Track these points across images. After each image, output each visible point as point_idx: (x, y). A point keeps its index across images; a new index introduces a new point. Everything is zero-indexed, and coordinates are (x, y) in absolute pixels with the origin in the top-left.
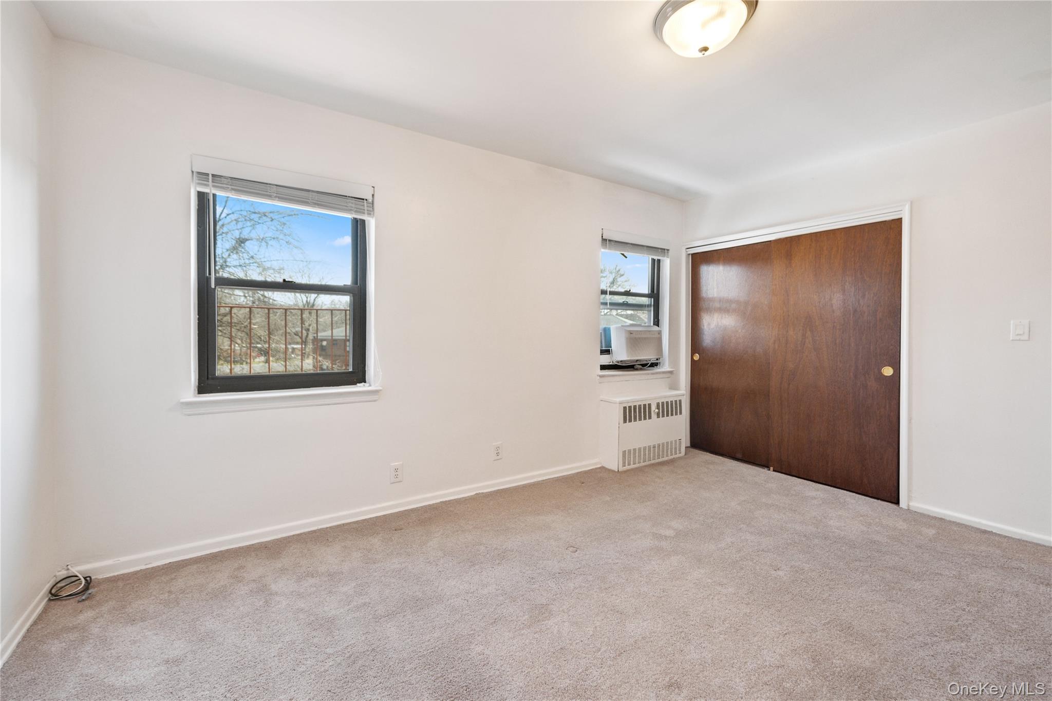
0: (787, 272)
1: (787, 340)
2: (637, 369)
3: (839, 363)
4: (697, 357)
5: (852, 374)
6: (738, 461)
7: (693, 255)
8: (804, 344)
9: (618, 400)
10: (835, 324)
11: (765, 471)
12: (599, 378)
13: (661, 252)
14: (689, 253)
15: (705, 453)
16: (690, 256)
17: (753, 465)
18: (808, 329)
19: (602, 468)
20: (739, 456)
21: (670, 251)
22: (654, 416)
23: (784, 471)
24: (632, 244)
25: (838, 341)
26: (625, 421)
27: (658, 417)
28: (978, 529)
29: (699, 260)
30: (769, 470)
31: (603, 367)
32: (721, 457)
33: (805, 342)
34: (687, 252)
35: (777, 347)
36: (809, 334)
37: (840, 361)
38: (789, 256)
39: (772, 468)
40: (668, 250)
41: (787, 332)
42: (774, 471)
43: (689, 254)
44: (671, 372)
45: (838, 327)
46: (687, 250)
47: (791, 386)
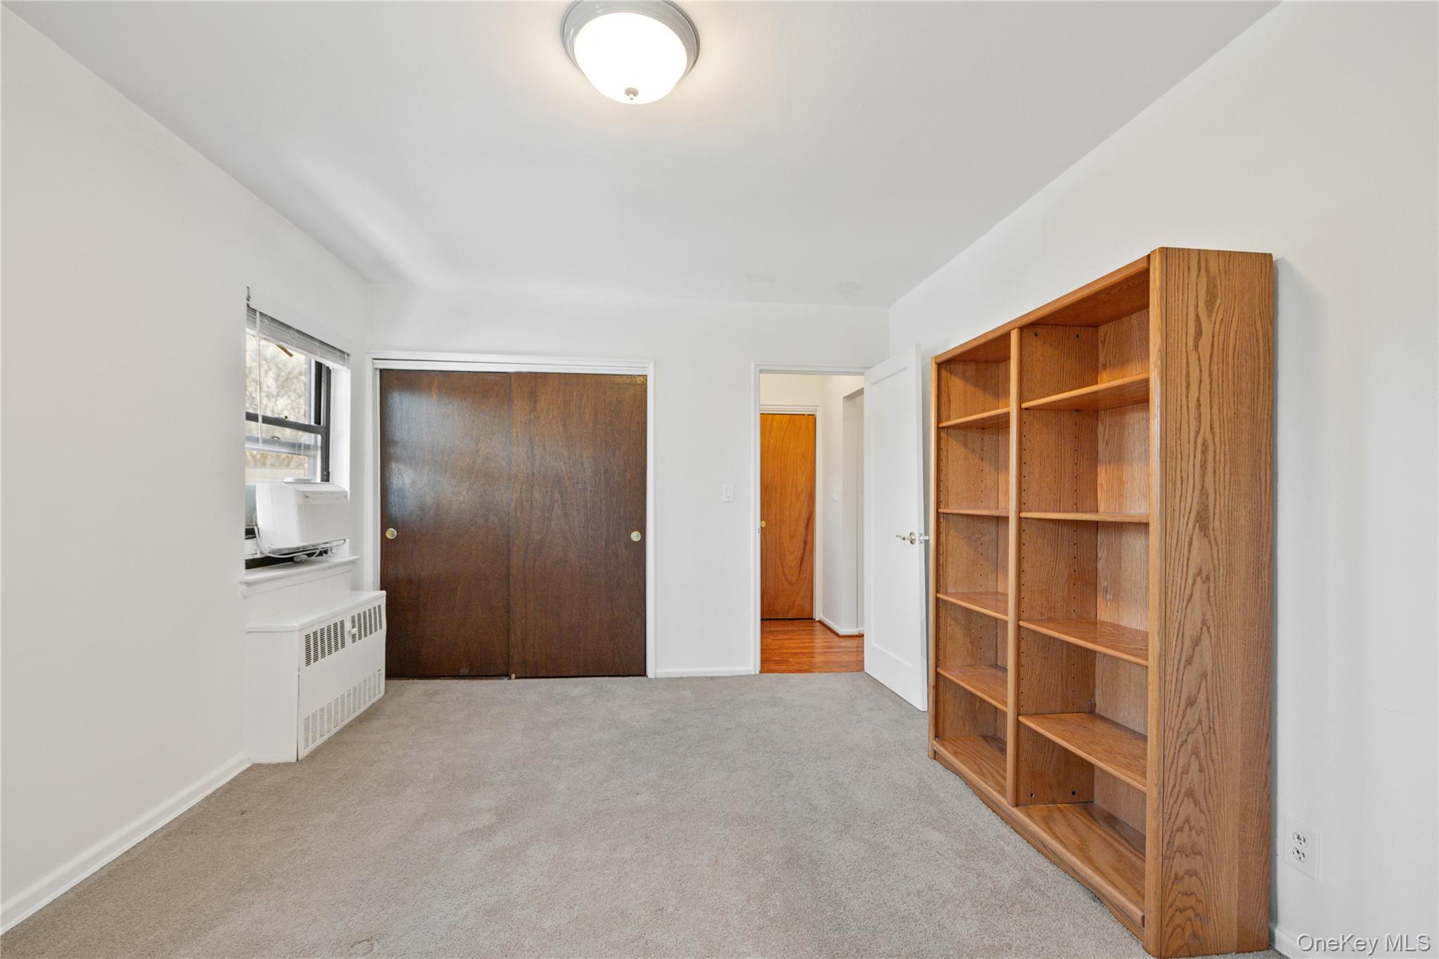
0: (532, 417)
1: (532, 504)
2: (300, 563)
3: (590, 531)
4: (391, 533)
5: (603, 542)
6: (465, 679)
7: (381, 371)
8: (552, 510)
9: (296, 624)
10: (586, 485)
11: (505, 681)
12: (244, 587)
13: (340, 356)
14: (376, 366)
15: (411, 681)
16: (378, 372)
17: (486, 679)
18: (557, 491)
19: (256, 768)
20: (464, 671)
21: (351, 357)
22: (348, 639)
23: (529, 675)
24: (298, 331)
25: (589, 506)
26: (308, 662)
27: (354, 641)
28: (706, 677)
29: (392, 381)
30: (510, 678)
31: (252, 564)
32: (438, 681)
33: (553, 507)
34: (373, 364)
35: (519, 514)
36: (557, 496)
37: (592, 529)
38: (533, 396)
39: (513, 676)
40: (348, 355)
41: (532, 494)
42: (517, 678)
43: (376, 369)
44: (353, 562)
45: (589, 489)
46: (375, 361)
47: (537, 562)
